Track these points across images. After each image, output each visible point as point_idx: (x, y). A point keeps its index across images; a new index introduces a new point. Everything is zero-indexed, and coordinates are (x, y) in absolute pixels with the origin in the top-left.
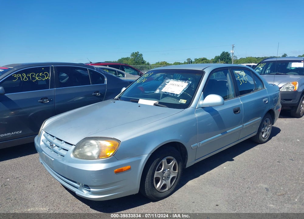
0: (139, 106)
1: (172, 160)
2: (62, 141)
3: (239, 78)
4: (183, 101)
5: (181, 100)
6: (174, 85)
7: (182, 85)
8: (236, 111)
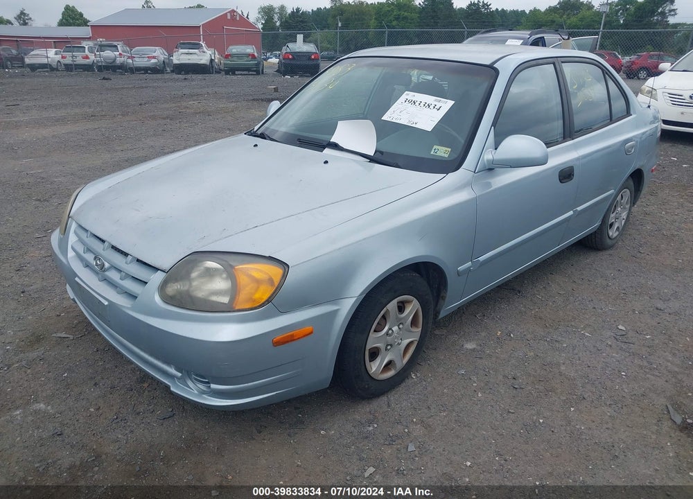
0: (326, 162)
1: (409, 302)
2: (126, 255)
3: (575, 89)
4: (442, 152)
5: (435, 147)
6: (417, 104)
7: (436, 103)
8: (566, 174)
